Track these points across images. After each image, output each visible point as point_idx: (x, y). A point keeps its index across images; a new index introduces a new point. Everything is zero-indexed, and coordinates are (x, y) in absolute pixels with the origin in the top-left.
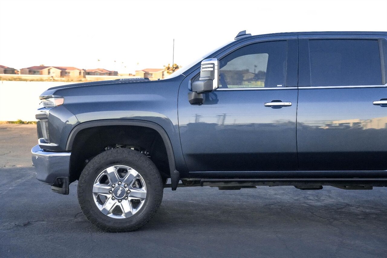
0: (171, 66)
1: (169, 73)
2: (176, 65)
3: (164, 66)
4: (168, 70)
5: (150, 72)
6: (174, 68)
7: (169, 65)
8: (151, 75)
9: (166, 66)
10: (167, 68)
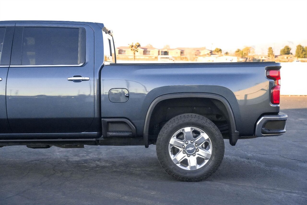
0: (134, 45)
1: (132, 50)
2: (138, 43)
3: (129, 44)
4: (132, 48)
5: (123, 50)
6: (137, 46)
7: (133, 43)
8: (124, 52)
9: (130, 45)
10: (131, 46)
